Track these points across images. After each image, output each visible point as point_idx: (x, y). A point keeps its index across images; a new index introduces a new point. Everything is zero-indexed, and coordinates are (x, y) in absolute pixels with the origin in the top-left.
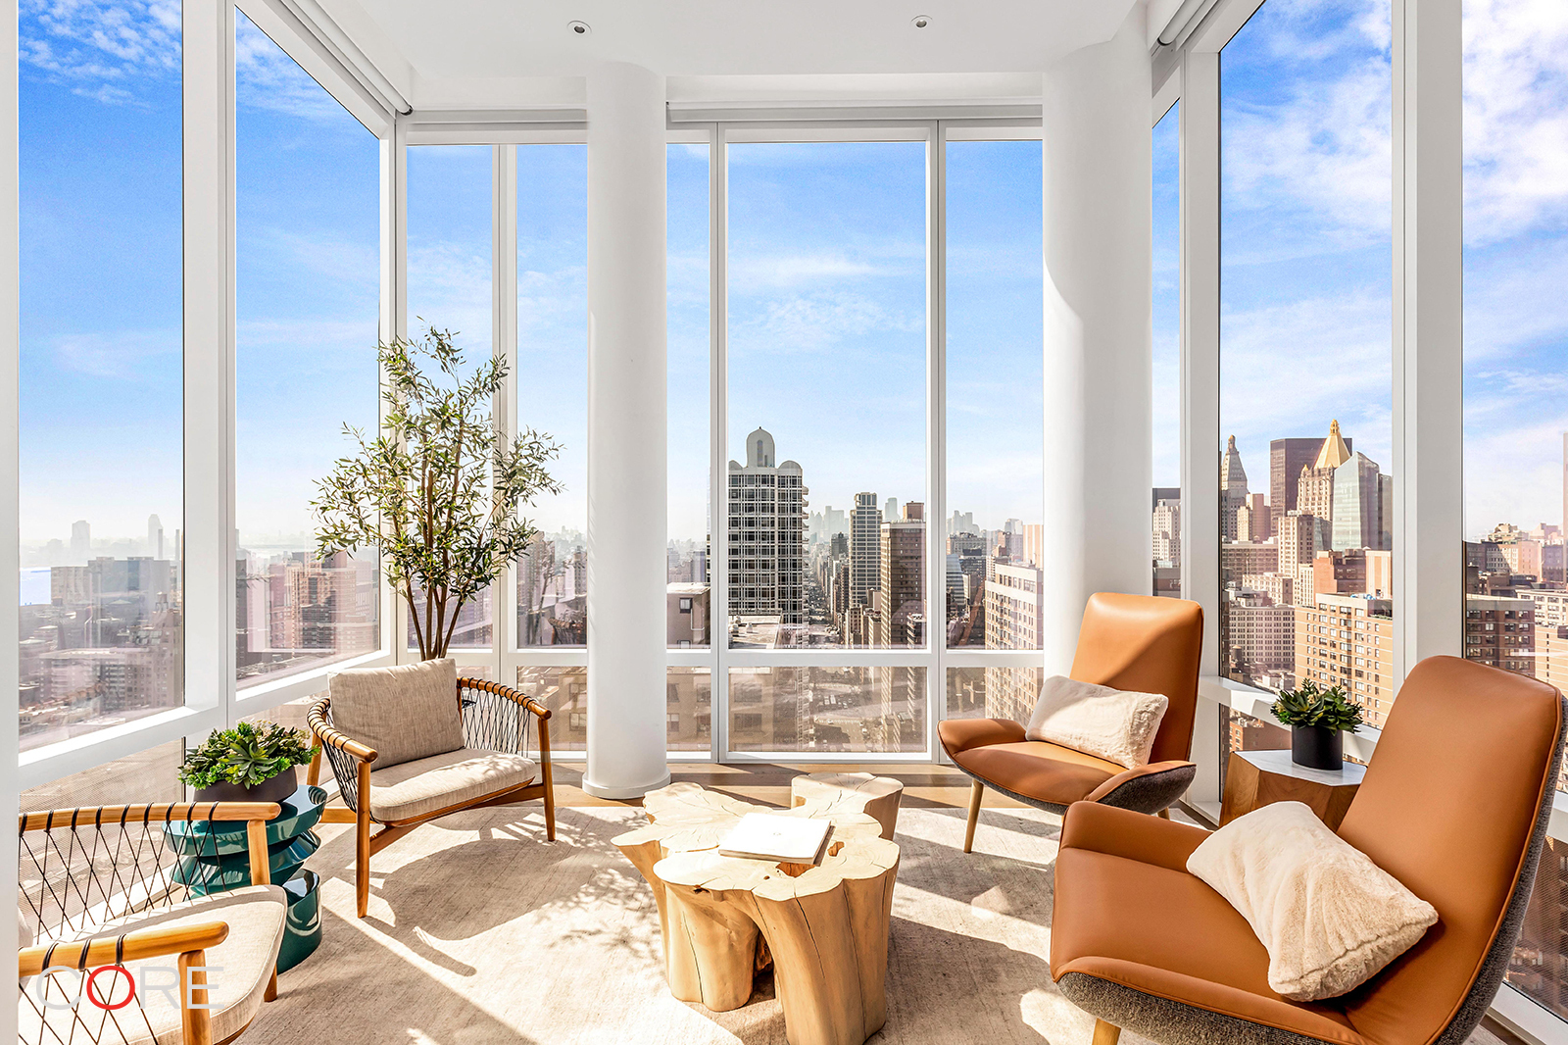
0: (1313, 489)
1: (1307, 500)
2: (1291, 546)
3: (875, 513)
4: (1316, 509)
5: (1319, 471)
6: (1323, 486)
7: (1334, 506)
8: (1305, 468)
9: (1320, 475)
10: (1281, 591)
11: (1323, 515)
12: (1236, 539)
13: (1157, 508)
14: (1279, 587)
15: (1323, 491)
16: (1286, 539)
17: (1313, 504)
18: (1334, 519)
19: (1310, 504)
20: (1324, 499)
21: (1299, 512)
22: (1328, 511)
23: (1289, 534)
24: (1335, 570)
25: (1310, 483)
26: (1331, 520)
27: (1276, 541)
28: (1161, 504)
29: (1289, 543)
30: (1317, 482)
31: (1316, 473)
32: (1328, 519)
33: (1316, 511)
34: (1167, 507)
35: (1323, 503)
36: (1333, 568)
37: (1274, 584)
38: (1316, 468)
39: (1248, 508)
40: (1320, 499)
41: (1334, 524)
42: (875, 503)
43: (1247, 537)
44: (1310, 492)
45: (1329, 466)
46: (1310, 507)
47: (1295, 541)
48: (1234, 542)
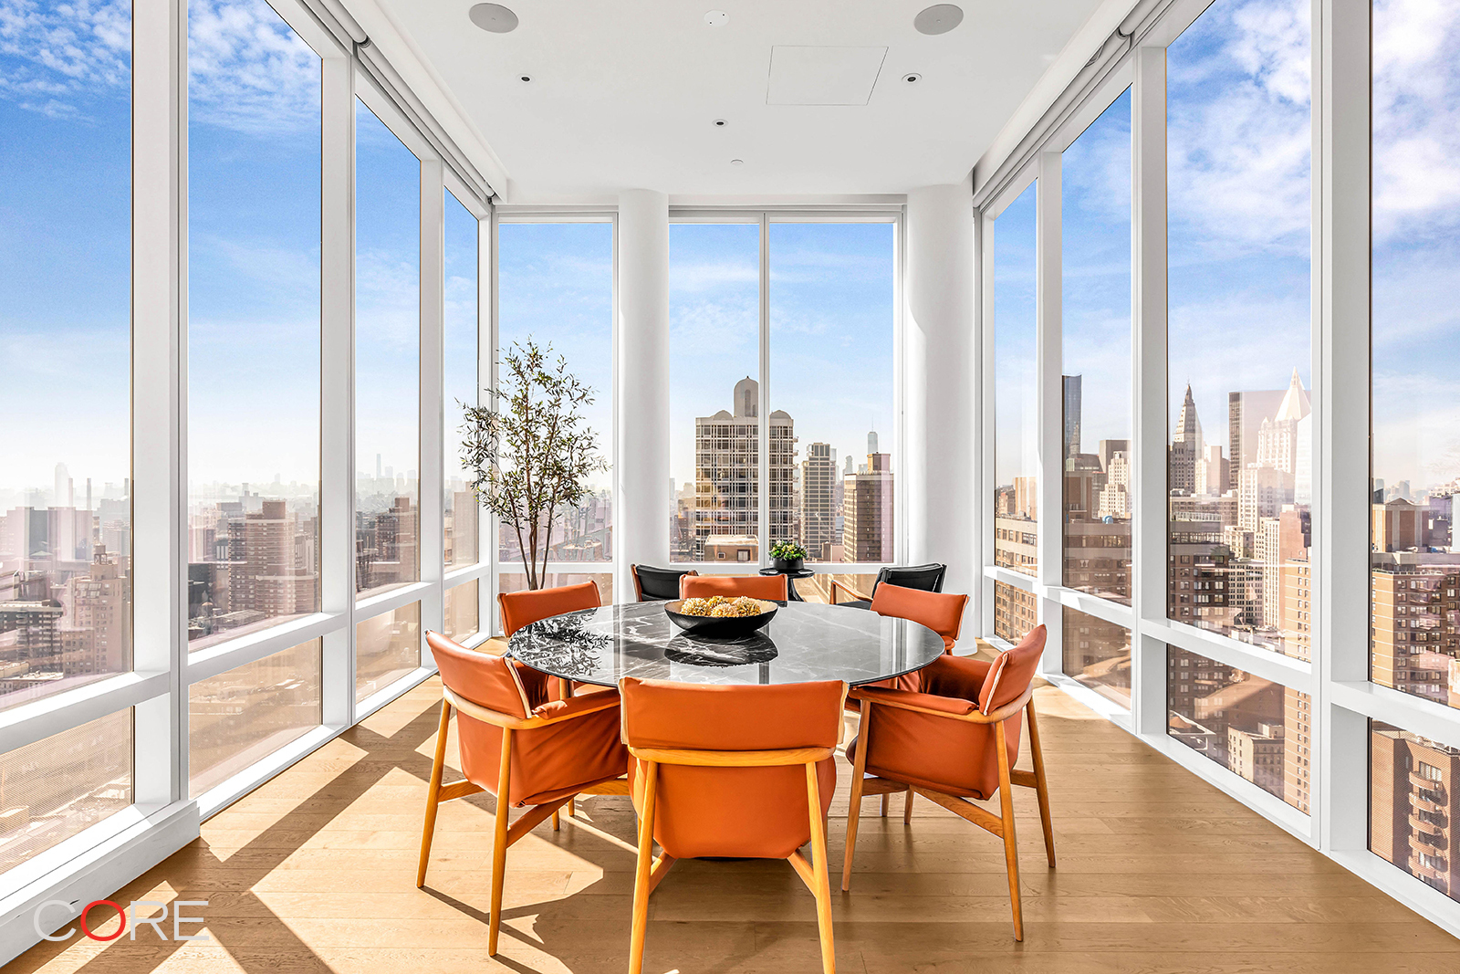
0: (1274, 442)
1: (1268, 452)
2: (1251, 499)
3: (828, 464)
4: (1277, 462)
5: (1280, 423)
6: (1284, 439)
7: (1298, 459)
8: (1266, 420)
9: (1280, 427)
10: (1242, 545)
11: (1284, 468)
12: (1193, 492)
13: (1112, 461)
14: (1240, 541)
15: (1284, 444)
16: (1246, 492)
17: (1273, 457)
18: (1297, 472)
19: (1270, 457)
20: (1284, 451)
21: (1259, 465)
22: (1289, 464)
23: (1249, 487)
24: (1303, 524)
25: (1271, 435)
26: (1293, 471)
27: (1235, 495)
28: (1117, 456)
29: (1249, 497)
30: (1277, 435)
31: (1277, 425)
32: (1289, 471)
33: (1277, 464)
34: (1123, 460)
35: (1284, 456)
36: (1300, 522)
37: (1234, 537)
38: (1276, 420)
39: (1206, 461)
40: (1281, 451)
41: (1297, 476)
42: (828, 454)
43: (1205, 490)
44: (1270, 445)
45: (1290, 418)
46: (1270, 459)
47: (1256, 494)
48: (1192, 495)
